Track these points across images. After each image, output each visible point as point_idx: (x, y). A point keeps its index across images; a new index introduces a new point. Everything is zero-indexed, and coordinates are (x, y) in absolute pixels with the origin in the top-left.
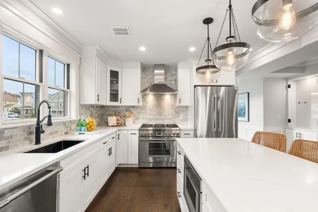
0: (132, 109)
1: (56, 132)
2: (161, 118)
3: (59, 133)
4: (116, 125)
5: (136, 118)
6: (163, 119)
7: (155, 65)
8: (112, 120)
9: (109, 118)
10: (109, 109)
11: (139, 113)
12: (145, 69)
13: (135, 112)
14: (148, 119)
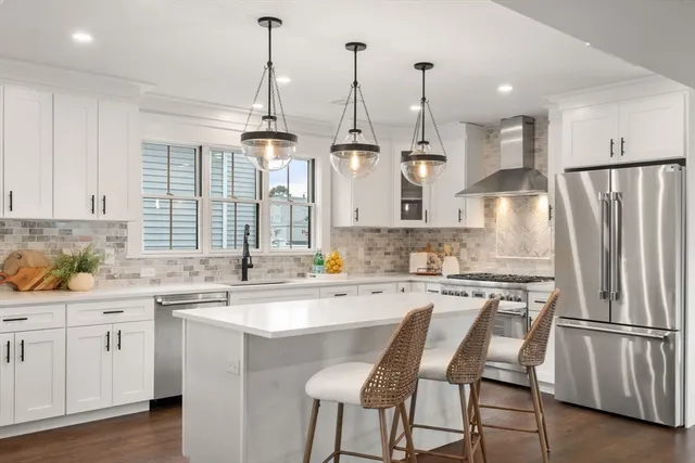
0: (464, 236)
1: (280, 271)
2: (526, 261)
3: (286, 273)
4: (424, 271)
5: (473, 259)
6: (532, 261)
7: (503, 120)
8: (419, 261)
9: (413, 255)
10: (422, 236)
11: (478, 245)
12: (491, 132)
13: (471, 243)
14: (498, 261)
